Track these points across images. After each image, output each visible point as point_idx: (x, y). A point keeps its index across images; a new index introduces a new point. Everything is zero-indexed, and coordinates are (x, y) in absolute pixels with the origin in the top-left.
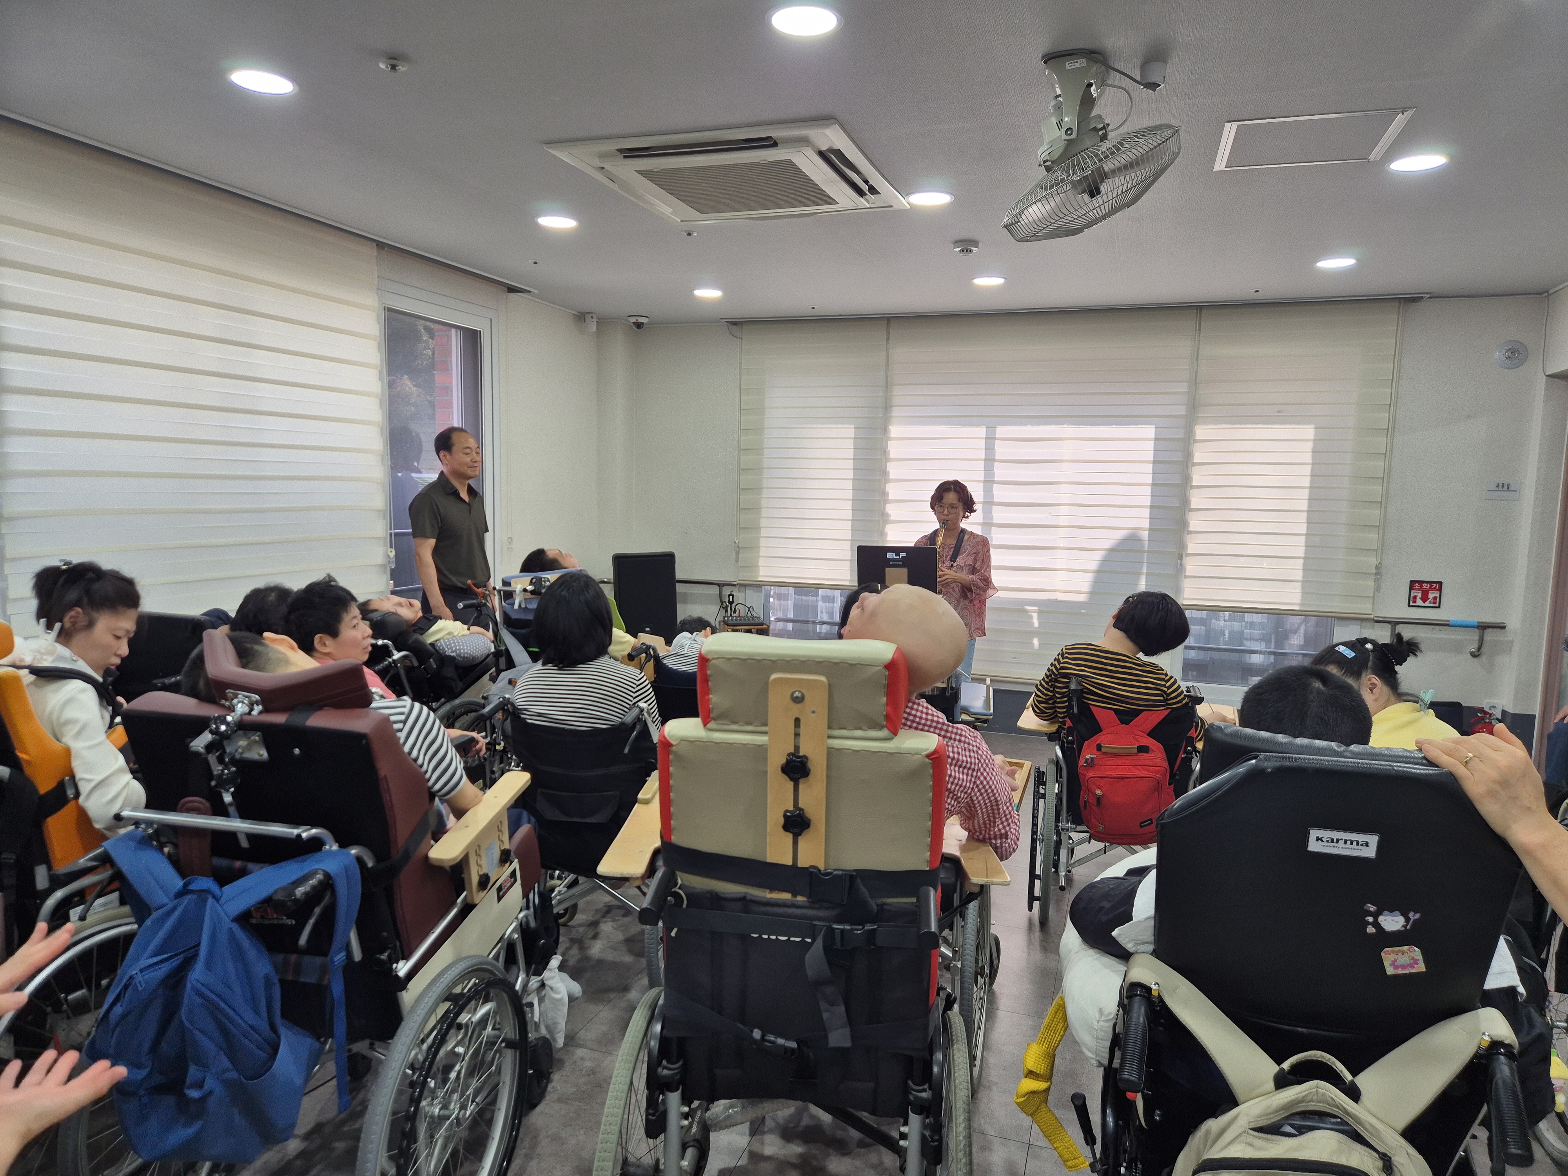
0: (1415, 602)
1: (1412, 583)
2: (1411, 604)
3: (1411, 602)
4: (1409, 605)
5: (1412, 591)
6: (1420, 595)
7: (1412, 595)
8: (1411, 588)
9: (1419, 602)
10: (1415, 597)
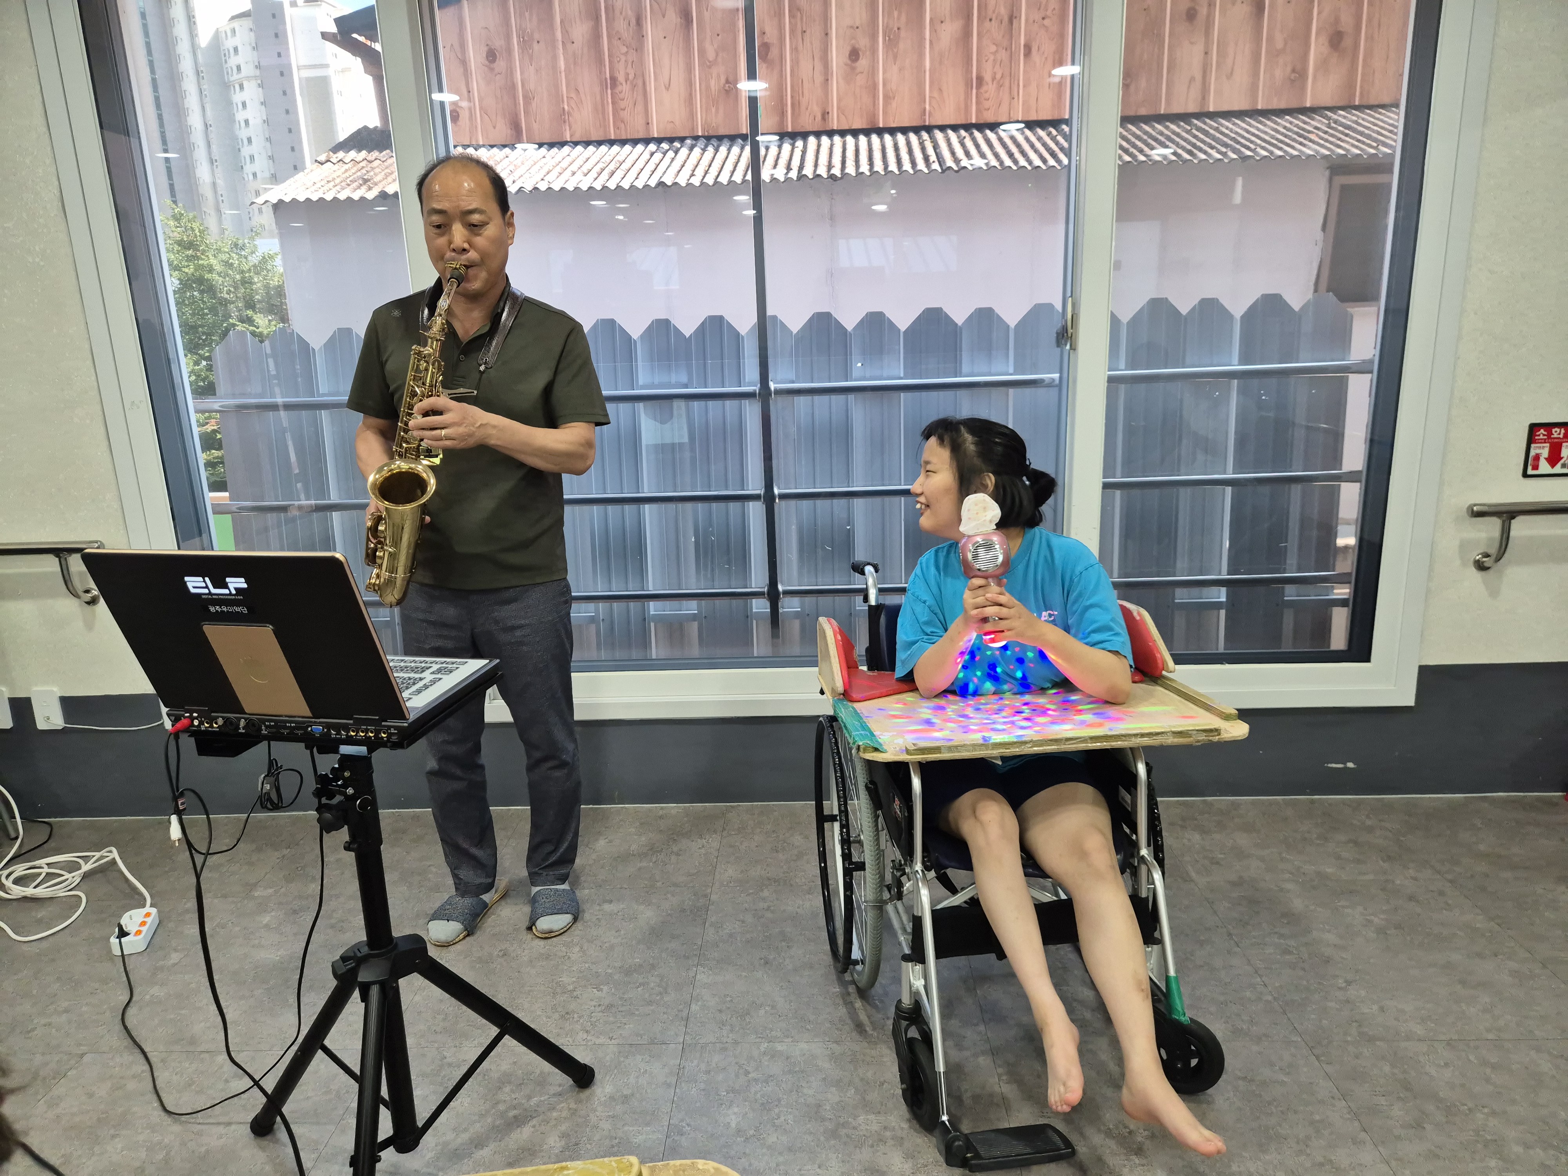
0: (1536, 467)
1: (1534, 428)
2: (1530, 471)
3: (1530, 468)
4: (1525, 475)
5: (1533, 445)
6: (1545, 452)
7: (1533, 453)
8: (1531, 439)
9: (1544, 467)
10: (1537, 458)
